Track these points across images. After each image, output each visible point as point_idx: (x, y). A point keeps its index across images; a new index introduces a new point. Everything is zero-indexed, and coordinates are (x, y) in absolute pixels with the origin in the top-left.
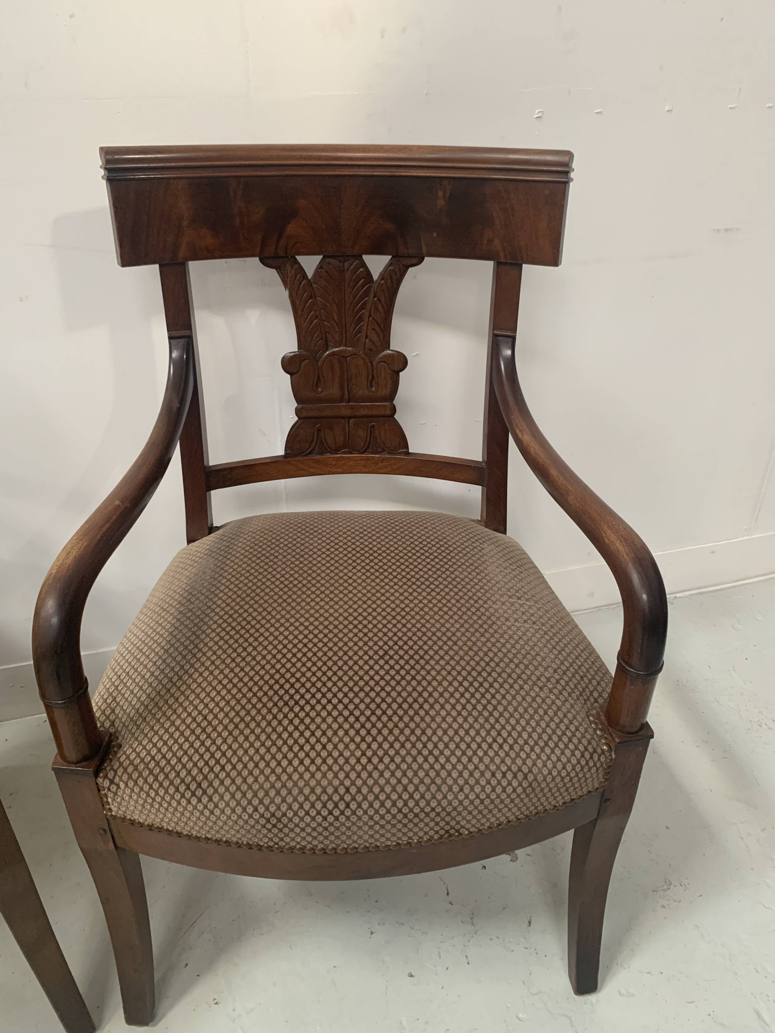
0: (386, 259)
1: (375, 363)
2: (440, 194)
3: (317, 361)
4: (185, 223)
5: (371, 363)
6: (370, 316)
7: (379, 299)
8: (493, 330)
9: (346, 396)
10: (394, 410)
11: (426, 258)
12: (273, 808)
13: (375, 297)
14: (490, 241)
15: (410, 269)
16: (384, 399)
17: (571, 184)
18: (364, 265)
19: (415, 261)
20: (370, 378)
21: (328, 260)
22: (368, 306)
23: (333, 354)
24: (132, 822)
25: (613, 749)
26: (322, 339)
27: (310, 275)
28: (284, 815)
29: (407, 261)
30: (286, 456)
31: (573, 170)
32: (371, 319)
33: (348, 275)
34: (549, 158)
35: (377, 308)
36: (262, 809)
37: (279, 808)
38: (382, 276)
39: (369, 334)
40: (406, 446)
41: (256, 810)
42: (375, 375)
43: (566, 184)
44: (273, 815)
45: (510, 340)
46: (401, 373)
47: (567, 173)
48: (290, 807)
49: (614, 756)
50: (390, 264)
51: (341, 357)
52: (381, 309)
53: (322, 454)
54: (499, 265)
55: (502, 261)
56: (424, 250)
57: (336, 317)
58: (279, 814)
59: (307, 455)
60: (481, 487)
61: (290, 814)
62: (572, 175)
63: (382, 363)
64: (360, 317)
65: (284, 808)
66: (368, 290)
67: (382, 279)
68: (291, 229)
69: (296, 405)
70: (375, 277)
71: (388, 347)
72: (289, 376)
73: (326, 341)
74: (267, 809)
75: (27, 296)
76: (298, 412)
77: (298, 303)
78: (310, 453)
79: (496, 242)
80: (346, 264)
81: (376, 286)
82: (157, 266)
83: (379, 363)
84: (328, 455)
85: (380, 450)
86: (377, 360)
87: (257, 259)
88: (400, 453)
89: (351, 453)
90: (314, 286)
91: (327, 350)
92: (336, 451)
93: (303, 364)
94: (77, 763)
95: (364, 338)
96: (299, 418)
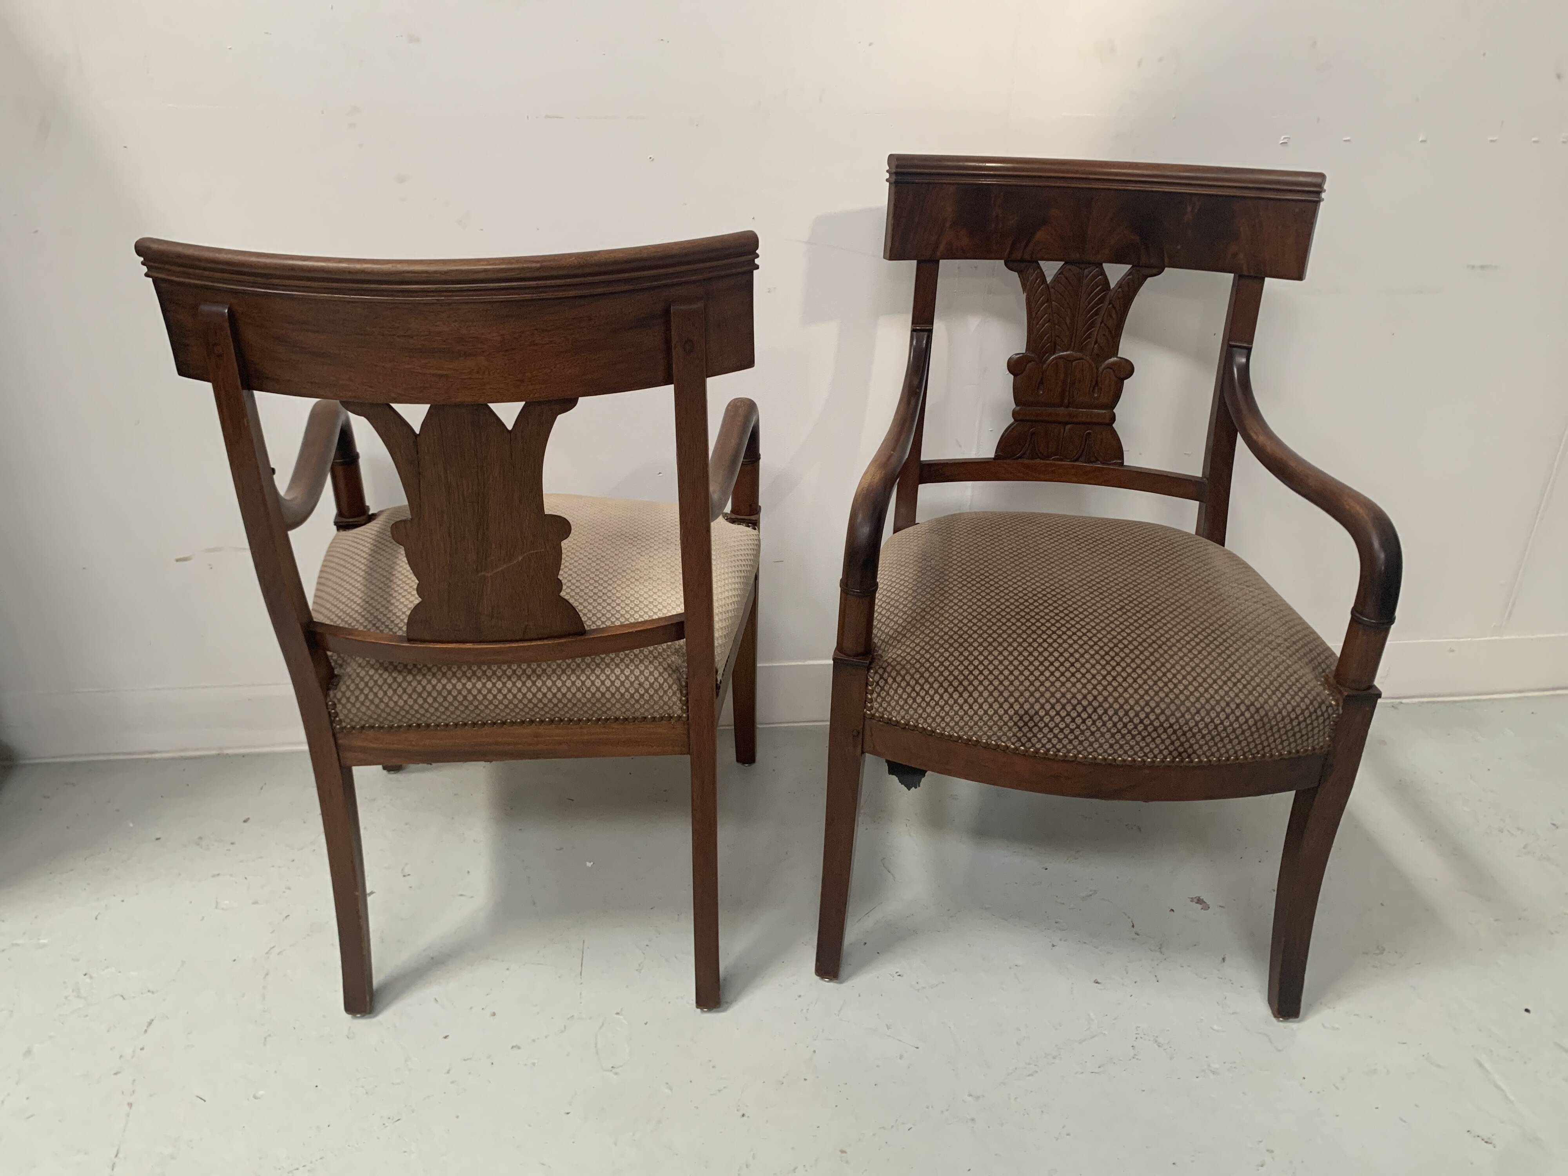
0: (1127, 268)
1: (1100, 369)
2: (1189, 209)
3: (1044, 362)
4: (948, 224)
5: (1097, 369)
6: (1102, 322)
7: (1113, 306)
8: (1229, 341)
9: (1066, 401)
10: (1113, 418)
11: (1166, 269)
12: (1027, 706)
13: (1110, 304)
14: (1235, 255)
15: (1149, 279)
16: (1102, 407)
17: (1322, 203)
18: (1103, 273)
19: (1155, 271)
20: (1094, 383)
21: (1068, 267)
22: (1102, 313)
23: (1060, 357)
24: (889, 722)
25: (1341, 704)
26: (1051, 342)
27: (1049, 279)
28: (1037, 713)
29: (1145, 271)
30: (997, 457)
31: (1325, 191)
32: (1103, 325)
33: (1086, 281)
34: (1301, 179)
35: (1111, 316)
36: (1016, 707)
37: (1032, 706)
38: (1120, 285)
39: (1099, 340)
40: (1121, 457)
41: (1011, 706)
42: (1099, 381)
43: (1317, 203)
44: (1026, 713)
45: (1245, 351)
46: (1125, 381)
47: (1319, 193)
48: (1042, 707)
49: (1341, 711)
50: (1130, 273)
51: (1067, 360)
52: (1114, 316)
53: (1032, 459)
54: (1240, 277)
55: (1246, 273)
56: (1166, 260)
57: (1068, 321)
58: (1032, 712)
59: (1017, 458)
60: (1198, 503)
61: (1042, 713)
62: (1323, 195)
63: (1108, 370)
64: (1093, 322)
65: (1037, 706)
66: (1105, 296)
67: (1119, 287)
68: (1040, 235)
69: (1014, 406)
70: (1112, 285)
71: (1115, 354)
72: (1012, 377)
73: (1055, 344)
74: (1022, 707)
75: (775, 288)
76: (1015, 414)
77: (1033, 306)
78: (1020, 457)
79: (1241, 256)
80: (1086, 271)
81: (1112, 294)
82: (915, 262)
83: (1105, 368)
84: (1038, 461)
85: (1093, 459)
86: (1103, 366)
87: (1003, 261)
88: (1115, 464)
89: (1061, 460)
90: (1052, 290)
91: (1054, 354)
92: (1047, 457)
93: (1030, 365)
94: (857, 655)
95: (1093, 342)
96: (1015, 420)
